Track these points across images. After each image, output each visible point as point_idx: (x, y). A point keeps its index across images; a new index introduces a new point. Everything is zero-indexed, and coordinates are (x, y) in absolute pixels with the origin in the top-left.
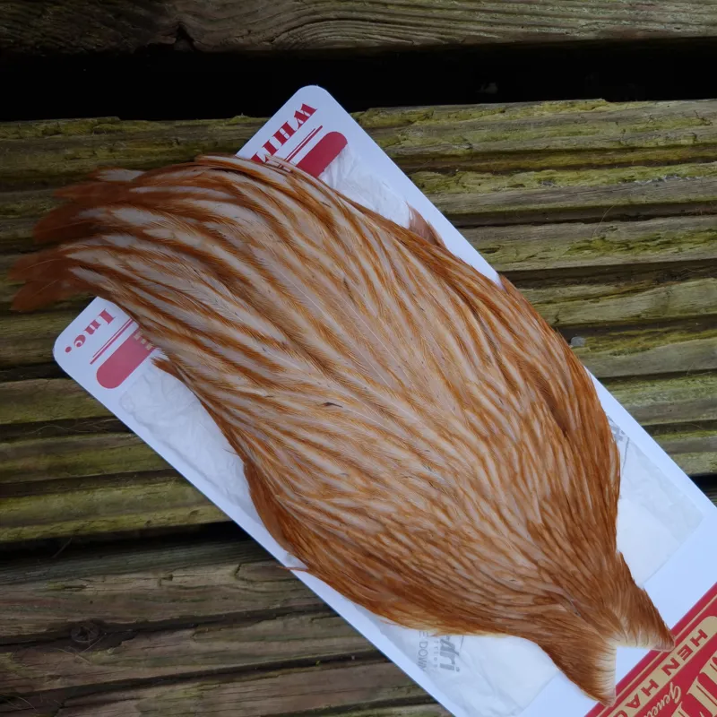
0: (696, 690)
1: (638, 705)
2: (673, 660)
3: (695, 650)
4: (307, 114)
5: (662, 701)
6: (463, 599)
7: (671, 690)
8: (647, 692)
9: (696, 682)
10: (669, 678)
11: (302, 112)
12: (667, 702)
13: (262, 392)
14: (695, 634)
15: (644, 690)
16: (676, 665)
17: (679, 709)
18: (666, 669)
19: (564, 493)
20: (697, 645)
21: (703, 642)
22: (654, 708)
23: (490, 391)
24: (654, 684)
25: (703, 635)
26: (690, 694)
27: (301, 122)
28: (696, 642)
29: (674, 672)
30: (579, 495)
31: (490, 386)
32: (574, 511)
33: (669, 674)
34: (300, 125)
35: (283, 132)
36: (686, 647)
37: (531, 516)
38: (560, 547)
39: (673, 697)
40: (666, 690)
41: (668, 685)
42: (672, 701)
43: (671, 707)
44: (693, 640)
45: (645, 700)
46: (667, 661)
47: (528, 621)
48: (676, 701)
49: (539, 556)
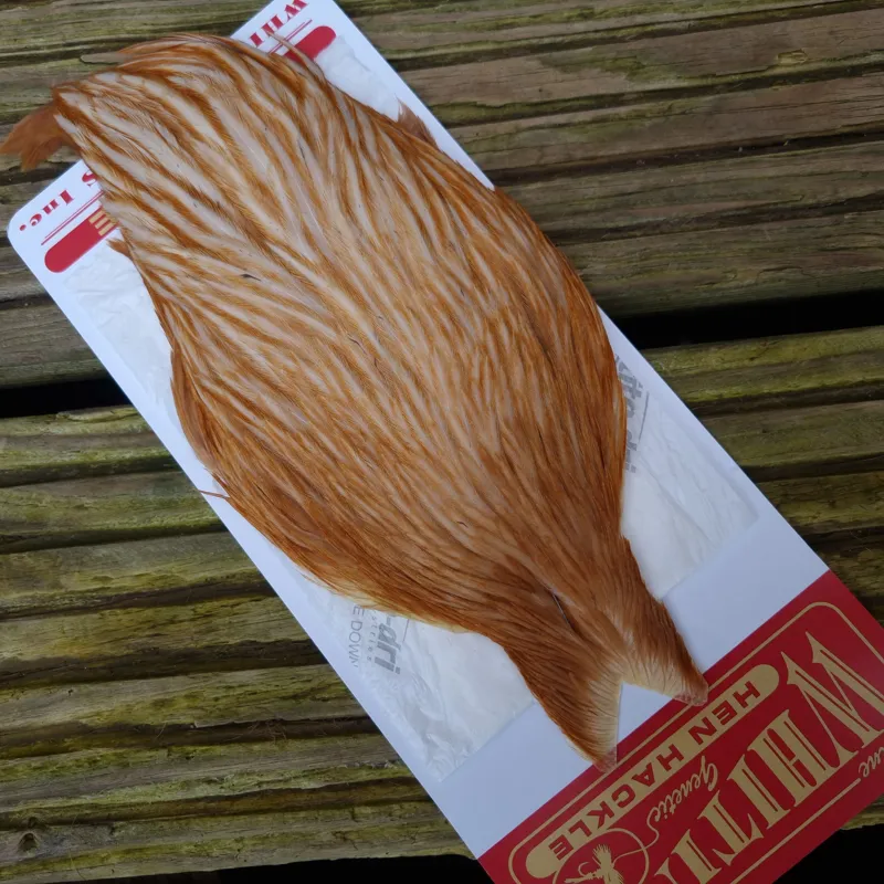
0: (740, 774)
1: (650, 782)
2: (705, 720)
3: (741, 712)
4: (297, 8)
5: (689, 783)
6: (402, 554)
7: (703, 769)
8: (665, 762)
9: (742, 764)
10: (699, 749)
11: (293, 6)
12: (696, 787)
13: (185, 254)
14: (740, 687)
15: (660, 758)
16: (711, 730)
17: (715, 800)
18: (694, 732)
19: (535, 422)
20: (744, 705)
21: (752, 702)
22: (676, 791)
23: (449, 279)
24: (676, 753)
25: (752, 690)
26: (732, 781)
27: (290, 15)
28: (741, 699)
29: (708, 740)
30: (559, 433)
31: (452, 275)
32: (549, 452)
33: (700, 741)
34: (289, 18)
35: (271, 24)
36: (726, 704)
37: (484, 438)
38: (527, 496)
39: (706, 782)
40: (694, 766)
41: (697, 758)
42: (704, 786)
43: (701, 797)
44: (736, 695)
45: (661, 775)
46: (697, 721)
47: (488, 606)
48: (711, 787)
49: (496, 498)
